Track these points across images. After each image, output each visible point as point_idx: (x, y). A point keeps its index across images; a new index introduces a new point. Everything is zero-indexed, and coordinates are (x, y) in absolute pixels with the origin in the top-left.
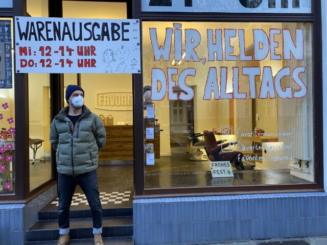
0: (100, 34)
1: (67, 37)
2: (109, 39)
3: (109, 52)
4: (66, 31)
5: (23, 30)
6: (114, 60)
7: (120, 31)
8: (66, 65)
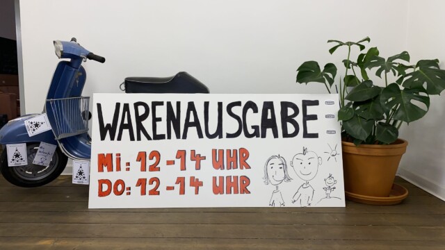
0: (259, 123)
1: (192, 131)
2: (276, 135)
3: (277, 161)
4: (192, 119)
5: (108, 120)
6: (287, 178)
7: (299, 119)
8: (190, 189)
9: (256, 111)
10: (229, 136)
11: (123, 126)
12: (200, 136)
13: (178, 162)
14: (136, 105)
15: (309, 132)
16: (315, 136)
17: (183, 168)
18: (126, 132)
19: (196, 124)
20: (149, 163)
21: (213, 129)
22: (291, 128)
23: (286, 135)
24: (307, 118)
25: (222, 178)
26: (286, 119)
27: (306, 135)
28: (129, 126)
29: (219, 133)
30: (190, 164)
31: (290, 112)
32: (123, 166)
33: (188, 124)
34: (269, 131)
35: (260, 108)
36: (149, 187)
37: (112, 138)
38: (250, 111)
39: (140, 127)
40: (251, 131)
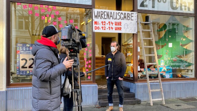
1: (111, 18)
3: (126, 25)
4: (111, 16)
5: (96, 14)
6: (128, 28)
7: (130, 17)
8: (111, 29)
10: (118, 19)
11: (99, 16)
12: (113, 19)
13: (109, 24)
14: (101, 12)
15: (132, 19)
17: (110, 25)
18: (99, 17)
20: (104, 24)
21: (115, 18)
22: (129, 19)
23: (128, 20)
24: (132, 16)
25: (116, 27)
26: (128, 16)
27: (131, 20)
28: (100, 16)
29: (116, 19)
30: (111, 24)
31: (129, 15)
32: (99, 24)
33: (110, 16)
34: (125, 19)
35: (124, 14)
36: (104, 28)
37: (97, 18)
38: (122, 14)
39: (102, 16)
40: (122, 18)
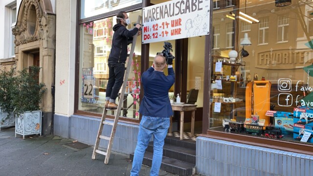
0: (185, 8)
2: (189, 12)
3: (189, 21)
4: (166, 11)
5: (146, 15)
7: (197, 4)
8: (165, 35)
9: (184, 4)
10: (176, 15)
12: (168, 16)
13: (162, 26)
14: (152, 9)
16: (202, 9)
18: (150, 19)
19: (167, 12)
20: (155, 28)
22: (194, 8)
23: (193, 11)
24: (199, 2)
25: (173, 30)
26: (193, 4)
27: (199, 9)
29: (173, 14)
30: (165, 27)
31: (194, 1)
32: (149, 30)
33: (165, 13)
34: (188, 10)
35: (185, 2)
36: (155, 36)
37: (147, 22)
38: (182, 4)
39: (153, 17)
40: (182, 11)
